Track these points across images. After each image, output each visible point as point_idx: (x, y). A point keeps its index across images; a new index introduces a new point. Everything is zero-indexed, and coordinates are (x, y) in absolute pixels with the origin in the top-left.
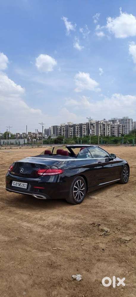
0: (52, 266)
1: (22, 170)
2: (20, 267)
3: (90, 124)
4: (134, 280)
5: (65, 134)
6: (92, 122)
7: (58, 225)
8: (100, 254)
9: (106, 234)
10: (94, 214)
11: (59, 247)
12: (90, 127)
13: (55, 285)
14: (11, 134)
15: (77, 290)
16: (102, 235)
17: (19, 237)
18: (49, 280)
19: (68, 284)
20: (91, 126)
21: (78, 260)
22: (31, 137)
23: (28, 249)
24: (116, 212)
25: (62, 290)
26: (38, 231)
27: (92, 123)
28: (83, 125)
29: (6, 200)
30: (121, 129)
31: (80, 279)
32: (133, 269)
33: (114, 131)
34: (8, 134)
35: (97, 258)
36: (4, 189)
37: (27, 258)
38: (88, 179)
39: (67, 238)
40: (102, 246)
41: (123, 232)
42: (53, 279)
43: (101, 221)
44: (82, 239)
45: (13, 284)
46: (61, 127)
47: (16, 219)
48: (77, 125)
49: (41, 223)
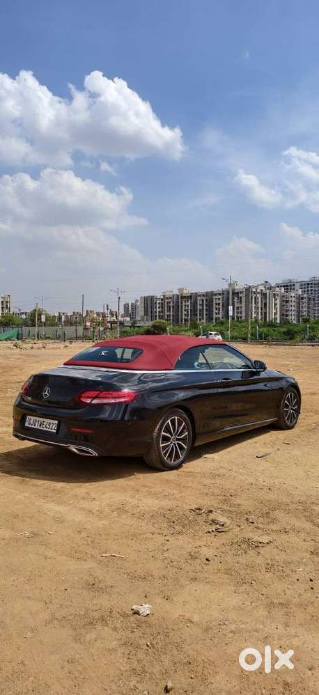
0: (93, 587)
1: (47, 393)
2: (27, 587)
3: (231, 294)
4: (259, 617)
5: (173, 316)
6: (236, 287)
7: (121, 509)
8: (199, 568)
9: (220, 529)
10: (206, 491)
11: (115, 551)
12: (230, 300)
13: (94, 623)
14: (46, 315)
15: (138, 633)
16: (213, 531)
17: (35, 531)
18: (83, 613)
19: (121, 621)
20: (233, 298)
21: (150, 578)
22: (92, 321)
23: (49, 554)
24: (254, 487)
25: (107, 632)
26: (77, 520)
27: (236, 291)
28: (216, 295)
29: (17, 457)
30: (305, 305)
31: (148, 612)
32: (263, 597)
33: (287, 311)
34: (40, 315)
35: (191, 575)
36: (10, 433)
37: (45, 571)
38: (196, 415)
39: (135, 536)
40: (206, 552)
41: (258, 528)
42: (93, 611)
43: (216, 505)
44: (166, 538)
45: (9, 619)
46: (162, 300)
47: (33, 496)
48: (200, 296)
49: (85, 504)
